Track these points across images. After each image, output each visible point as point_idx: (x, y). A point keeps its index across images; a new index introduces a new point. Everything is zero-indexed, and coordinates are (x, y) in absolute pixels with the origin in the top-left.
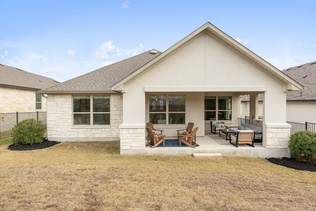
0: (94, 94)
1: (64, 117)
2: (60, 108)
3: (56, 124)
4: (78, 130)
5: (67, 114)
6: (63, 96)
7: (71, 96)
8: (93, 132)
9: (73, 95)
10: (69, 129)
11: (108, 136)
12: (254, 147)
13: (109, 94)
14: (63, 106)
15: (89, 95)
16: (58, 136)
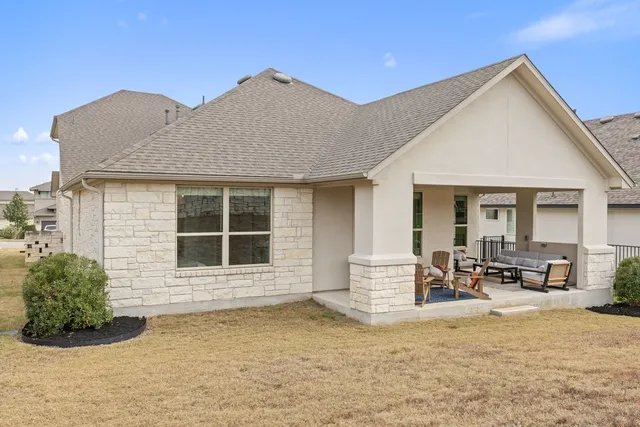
0: (233, 185)
1: (154, 247)
2: (142, 222)
3: (131, 266)
4: (192, 280)
5: (162, 238)
6: (154, 187)
7: (173, 188)
8: (233, 284)
9: (180, 184)
10: (170, 280)
11: (267, 294)
12: (567, 290)
13: (270, 186)
14: (153, 215)
15: (219, 185)
16: (138, 302)
